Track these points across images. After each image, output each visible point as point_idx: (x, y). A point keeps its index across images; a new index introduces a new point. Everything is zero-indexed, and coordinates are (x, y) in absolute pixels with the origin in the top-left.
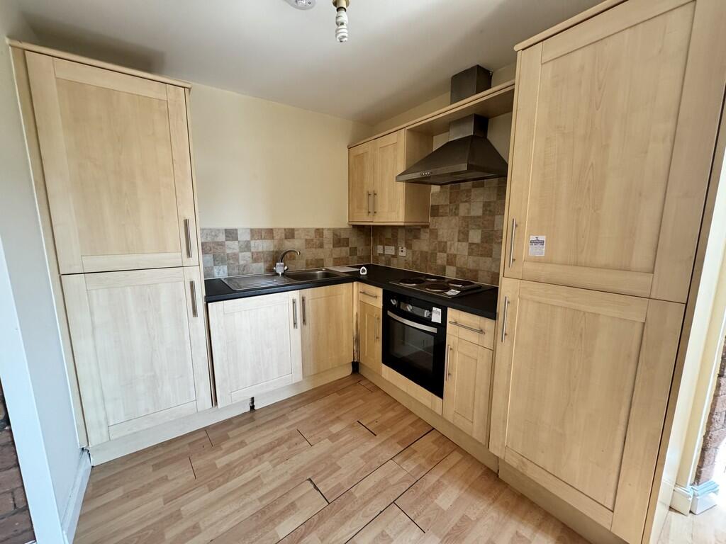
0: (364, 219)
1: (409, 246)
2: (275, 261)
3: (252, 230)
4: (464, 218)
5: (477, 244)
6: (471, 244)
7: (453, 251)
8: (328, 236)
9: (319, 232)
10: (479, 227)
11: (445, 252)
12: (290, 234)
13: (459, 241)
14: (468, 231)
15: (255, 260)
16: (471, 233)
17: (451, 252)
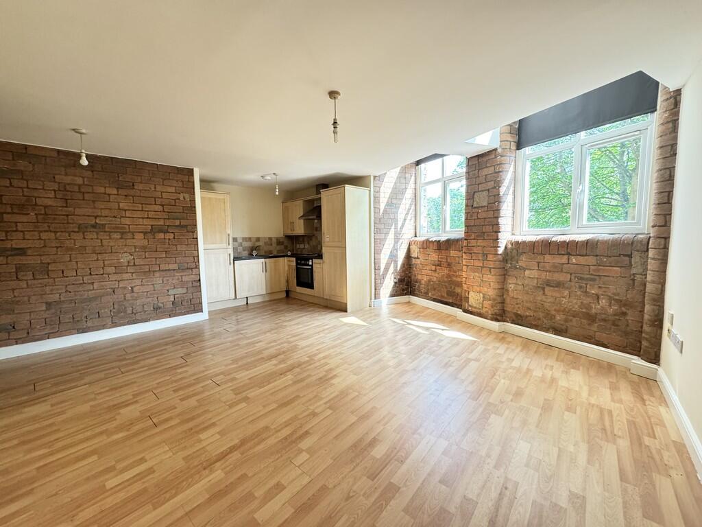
0: (290, 233)
1: (308, 243)
2: (252, 251)
3: (243, 238)
8: (274, 240)
9: (270, 239)
12: (258, 239)
15: (244, 250)
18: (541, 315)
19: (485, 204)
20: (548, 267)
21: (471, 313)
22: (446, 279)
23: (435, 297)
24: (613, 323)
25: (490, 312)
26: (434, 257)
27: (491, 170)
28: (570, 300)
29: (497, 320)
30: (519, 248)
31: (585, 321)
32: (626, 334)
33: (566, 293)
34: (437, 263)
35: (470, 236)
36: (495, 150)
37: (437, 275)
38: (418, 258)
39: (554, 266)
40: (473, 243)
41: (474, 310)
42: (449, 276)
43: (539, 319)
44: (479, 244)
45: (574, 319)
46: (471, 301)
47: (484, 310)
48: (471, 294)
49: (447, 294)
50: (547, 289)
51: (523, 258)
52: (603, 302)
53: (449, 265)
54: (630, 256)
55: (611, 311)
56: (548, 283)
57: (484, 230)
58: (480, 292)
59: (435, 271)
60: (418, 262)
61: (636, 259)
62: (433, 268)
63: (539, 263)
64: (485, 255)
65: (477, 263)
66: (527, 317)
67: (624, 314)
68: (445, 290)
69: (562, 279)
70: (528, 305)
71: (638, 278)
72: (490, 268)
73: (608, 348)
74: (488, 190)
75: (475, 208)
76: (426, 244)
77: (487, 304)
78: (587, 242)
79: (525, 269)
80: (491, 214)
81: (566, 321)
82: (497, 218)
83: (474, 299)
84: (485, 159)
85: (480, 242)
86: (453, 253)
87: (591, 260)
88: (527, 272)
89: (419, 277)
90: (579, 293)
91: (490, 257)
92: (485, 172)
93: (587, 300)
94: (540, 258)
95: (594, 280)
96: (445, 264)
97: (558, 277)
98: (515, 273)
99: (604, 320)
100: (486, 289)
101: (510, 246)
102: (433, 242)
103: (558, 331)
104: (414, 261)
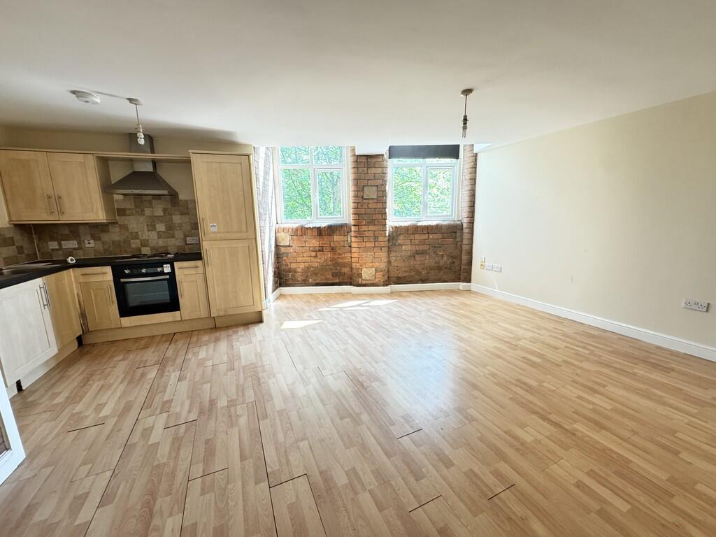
1: (96, 239)
4: (150, 217)
5: (164, 232)
6: (158, 232)
7: (145, 237)
10: (162, 222)
11: (138, 239)
13: (149, 231)
14: (155, 225)
16: (157, 226)
17: (143, 239)
18: (413, 273)
19: (375, 197)
20: (417, 242)
21: (365, 285)
22: (330, 263)
23: (317, 282)
24: (450, 268)
25: (382, 281)
26: (314, 243)
27: (379, 170)
28: (429, 261)
29: (387, 285)
30: (398, 231)
31: (437, 271)
32: (455, 272)
33: (428, 257)
34: (317, 249)
35: (361, 222)
36: (383, 155)
37: (319, 261)
38: (289, 246)
39: (420, 242)
40: (364, 228)
41: (367, 282)
42: (332, 259)
43: (413, 277)
44: (369, 229)
45: (432, 271)
46: (364, 276)
47: (377, 280)
48: (364, 270)
49: (333, 276)
50: (416, 256)
51: (401, 237)
52: (445, 258)
53: (333, 249)
54: (456, 232)
55: (448, 262)
56: (417, 253)
57: (374, 218)
58: (372, 267)
59: (317, 256)
60: (291, 250)
61: (458, 234)
62: (313, 254)
63: (411, 240)
64: (376, 238)
65: (368, 245)
66: (405, 277)
67: (454, 262)
68: (330, 273)
69: (425, 248)
70: (405, 269)
71: (459, 243)
72: (381, 247)
73: (447, 282)
74: (377, 186)
75: (365, 199)
76: (302, 232)
77: (379, 274)
78: (437, 225)
79: (402, 245)
80: (380, 205)
81: (428, 273)
82: (385, 208)
83: (367, 273)
84: (373, 160)
85: (371, 228)
86: (336, 238)
87: (439, 236)
88: (404, 247)
89: (293, 266)
90: (434, 256)
91: (381, 239)
92: (373, 171)
93: (437, 259)
94: (412, 237)
95: (440, 247)
96: (329, 249)
97: (421, 248)
98: (395, 249)
99: (446, 268)
100: (377, 264)
101: (391, 230)
102: (311, 229)
103: (423, 281)
104: (283, 250)
